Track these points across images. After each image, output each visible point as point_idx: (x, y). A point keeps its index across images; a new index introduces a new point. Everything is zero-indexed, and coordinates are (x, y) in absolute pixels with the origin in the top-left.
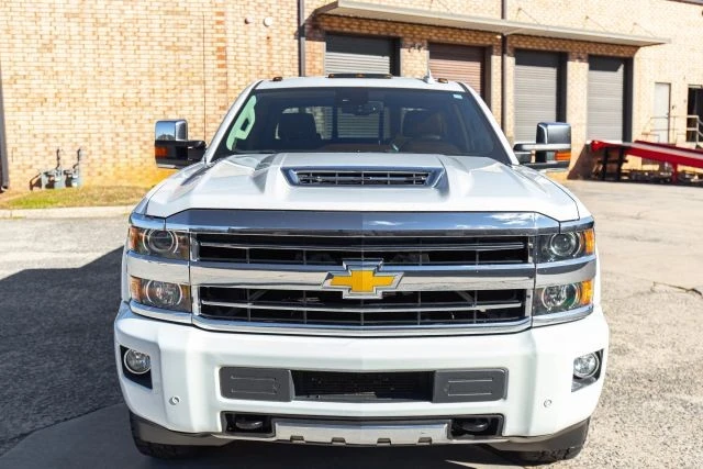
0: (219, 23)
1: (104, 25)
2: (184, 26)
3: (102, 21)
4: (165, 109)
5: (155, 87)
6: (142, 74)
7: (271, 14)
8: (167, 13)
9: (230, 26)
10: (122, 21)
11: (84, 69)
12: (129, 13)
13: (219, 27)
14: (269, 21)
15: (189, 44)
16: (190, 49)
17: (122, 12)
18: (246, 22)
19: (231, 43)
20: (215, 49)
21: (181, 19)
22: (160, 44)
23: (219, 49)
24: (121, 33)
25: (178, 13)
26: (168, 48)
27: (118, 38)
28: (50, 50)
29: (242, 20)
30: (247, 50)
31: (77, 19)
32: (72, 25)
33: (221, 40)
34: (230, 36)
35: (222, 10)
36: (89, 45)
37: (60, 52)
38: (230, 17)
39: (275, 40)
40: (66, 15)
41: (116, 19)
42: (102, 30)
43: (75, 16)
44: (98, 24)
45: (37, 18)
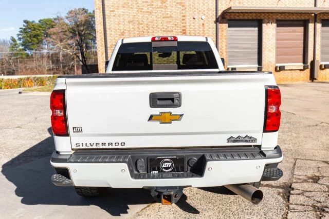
0: (183, 20)
1: (142, 24)
2: (170, 22)
7: (204, 15)
8: (164, 18)
9: (188, 21)
12: (150, 19)
13: (183, 21)
14: (203, 17)
15: (172, 29)
16: (172, 31)
17: (148, 19)
18: (194, 19)
19: (188, 27)
20: (181, 30)
21: (169, 20)
22: (161, 30)
23: (183, 30)
25: (168, 17)
26: (164, 31)
27: (146, 29)
28: (123, 35)
29: (192, 18)
30: (194, 30)
32: (130, 25)
33: (184, 27)
34: (188, 24)
35: (184, 15)
38: (187, 18)
39: (206, 25)
40: (129, 22)
41: (146, 22)
42: (141, 26)
43: (132, 22)
44: (139, 24)
45: (119, 23)
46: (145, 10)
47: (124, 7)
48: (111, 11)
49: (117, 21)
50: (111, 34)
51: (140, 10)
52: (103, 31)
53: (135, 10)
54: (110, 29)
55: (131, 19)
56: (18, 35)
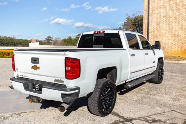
1: (172, 17)
3: (171, 17)
4: (185, 37)
5: (183, 31)
6: (180, 28)
10: (175, 16)
11: (166, 28)
12: (178, 14)
17: (176, 14)
24: (175, 19)
27: (174, 20)
28: (159, 25)
31: (165, 17)
32: (164, 18)
36: (168, 23)
37: (161, 25)
40: (163, 17)
41: (174, 16)
42: (171, 19)
43: (165, 16)
44: (170, 17)
45: (157, 18)
46: (175, 8)
47: (161, 8)
48: (153, 11)
49: (156, 16)
50: (152, 25)
51: (171, 9)
52: (147, 23)
53: (168, 9)
54: (151, 22)
55: (165, 15)
56: (123, 26)
